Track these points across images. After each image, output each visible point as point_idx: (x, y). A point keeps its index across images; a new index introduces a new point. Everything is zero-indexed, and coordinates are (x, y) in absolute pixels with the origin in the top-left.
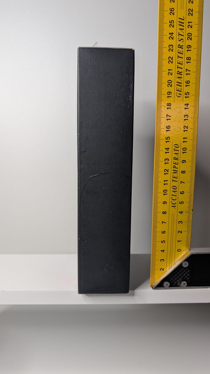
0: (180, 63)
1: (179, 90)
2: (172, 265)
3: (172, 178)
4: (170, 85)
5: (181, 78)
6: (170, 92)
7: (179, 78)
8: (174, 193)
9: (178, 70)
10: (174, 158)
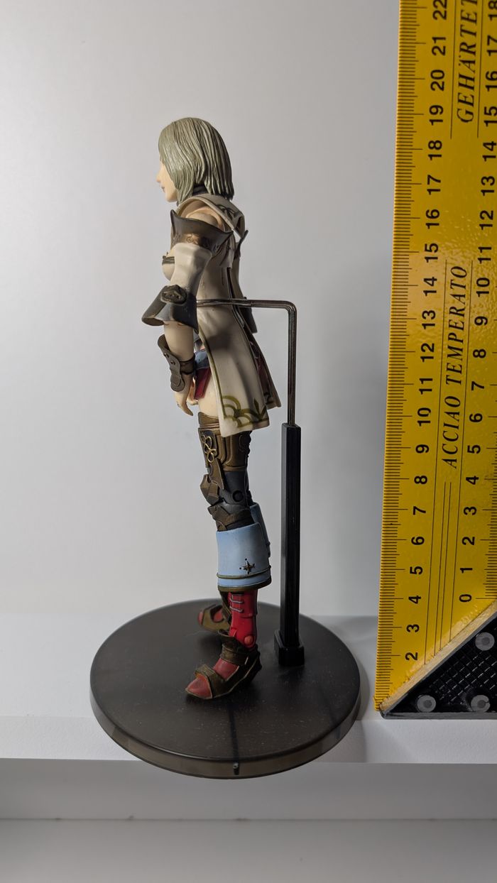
0: (471, 17)
1: (468, 100)
2: (442, 646)
3: (446, 373)
4: (439, 85)
5: (474, 62)
6: (437, 107)
7: (468, 64)
8: (450, 420)
9: (462, 40)
10: (452, 308)
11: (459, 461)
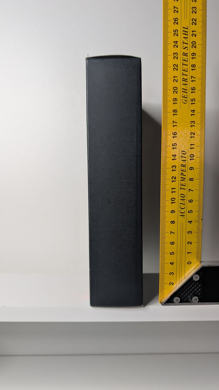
0: (186, 70)
1: (185, 96)
2: (182, 280)
3: (180, 186)
4: (176, 92)
6: (175, 99)
7: (185, 85)
8: (182, 202)
9: (183, 77)
10: (182, 165)
11: (185, 216)
